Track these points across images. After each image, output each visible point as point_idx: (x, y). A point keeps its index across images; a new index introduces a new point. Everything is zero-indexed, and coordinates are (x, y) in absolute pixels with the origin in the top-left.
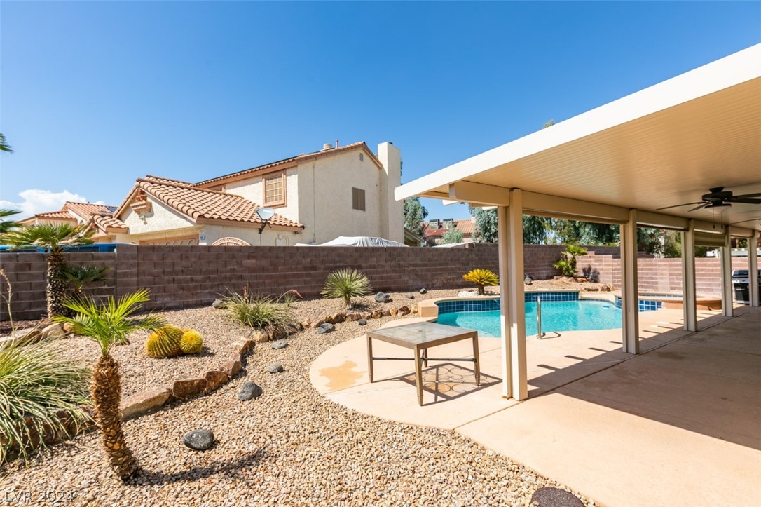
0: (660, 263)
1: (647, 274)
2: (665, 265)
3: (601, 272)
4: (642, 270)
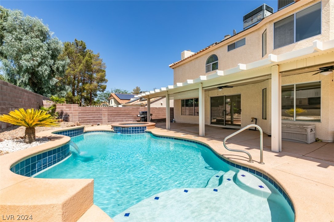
0: (103, 109)
1: (97, 115)
2: (106, 110)
3: (70, 115)
4: (95, 113)
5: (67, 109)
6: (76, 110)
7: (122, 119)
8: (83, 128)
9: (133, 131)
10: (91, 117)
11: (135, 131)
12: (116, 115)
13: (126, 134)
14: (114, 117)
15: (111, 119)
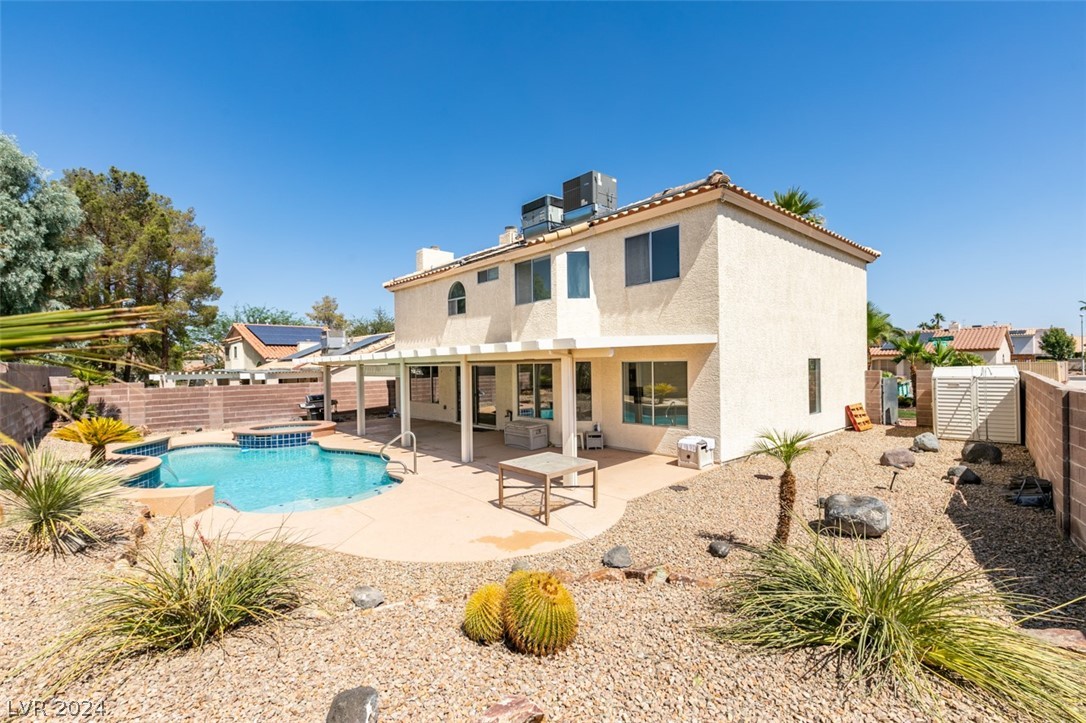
0: (211, 392)
1: (196, 406)
4: (189, 401)
5: (114, 396)
6: (138, 398)
8: (167, 441)
9: (280, 442)
11: (287, 442)
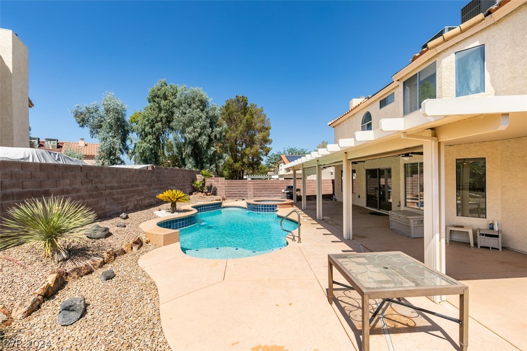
0: (249, 183)
2: (252, 184)
3: (218, 188)
4: (240, 186)
5: (215, 183)
6: (223, 184)
7: (270, 194)
8: (221, 203)
9: (262, 209)
10: (237, 191)
11: (265, 209)
12: (263, 189)
13: (256, 212)
14: (260, 191)
15: (257, 194)
